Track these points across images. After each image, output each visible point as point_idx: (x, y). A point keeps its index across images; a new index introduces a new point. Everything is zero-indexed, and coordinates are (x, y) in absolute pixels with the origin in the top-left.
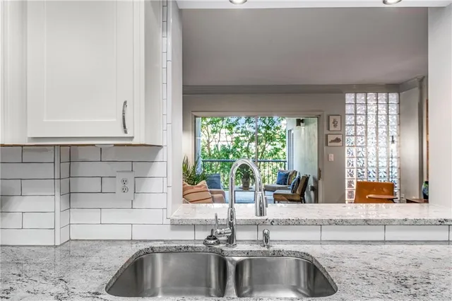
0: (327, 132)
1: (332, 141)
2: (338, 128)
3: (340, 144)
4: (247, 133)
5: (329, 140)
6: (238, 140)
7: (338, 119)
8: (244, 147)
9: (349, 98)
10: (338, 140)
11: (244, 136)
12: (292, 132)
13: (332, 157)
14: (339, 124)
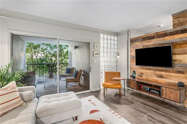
0: (94, 50)
1: (95, 54)
2: (98, 48)
3: (98, 55)
4: (50, 53)
5: (94, 54)
6: (47, 56)
7: (98, 44)
8: (49, 59)
9: (102, 36)
10: (97, 54)
11: (49, 55)
12: (71, 52)
13: (95, 61)
14: (98, 47)
